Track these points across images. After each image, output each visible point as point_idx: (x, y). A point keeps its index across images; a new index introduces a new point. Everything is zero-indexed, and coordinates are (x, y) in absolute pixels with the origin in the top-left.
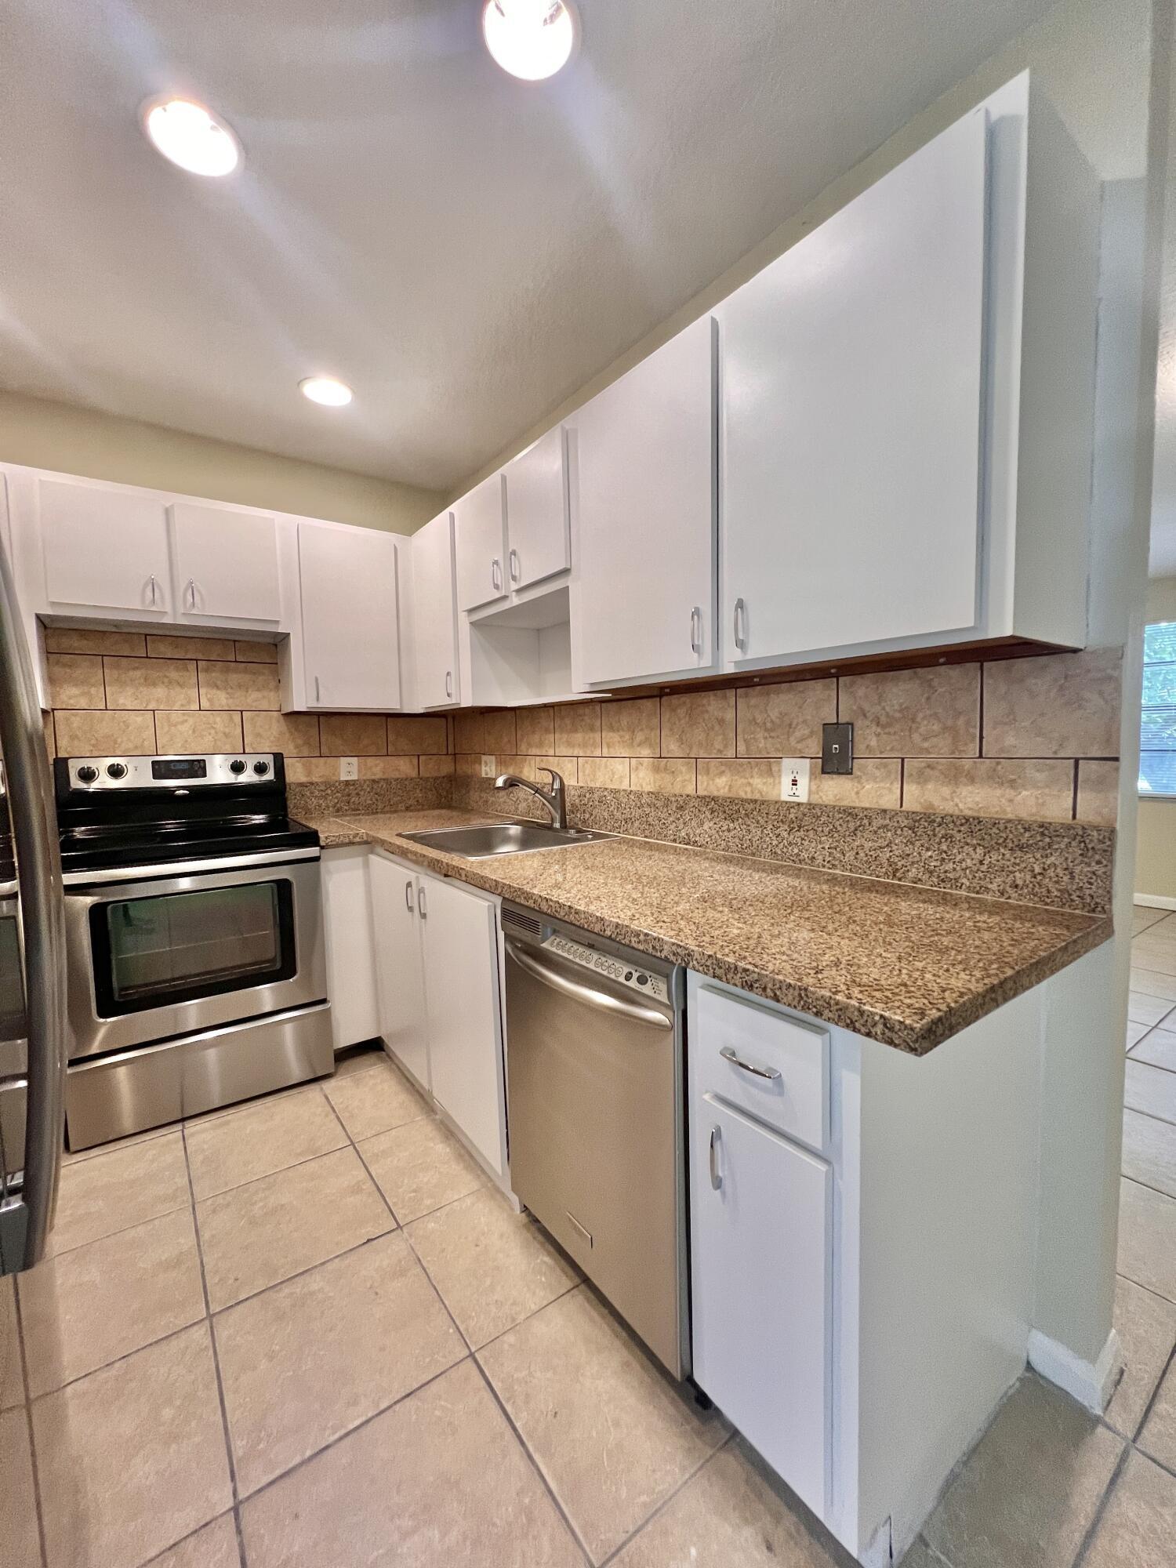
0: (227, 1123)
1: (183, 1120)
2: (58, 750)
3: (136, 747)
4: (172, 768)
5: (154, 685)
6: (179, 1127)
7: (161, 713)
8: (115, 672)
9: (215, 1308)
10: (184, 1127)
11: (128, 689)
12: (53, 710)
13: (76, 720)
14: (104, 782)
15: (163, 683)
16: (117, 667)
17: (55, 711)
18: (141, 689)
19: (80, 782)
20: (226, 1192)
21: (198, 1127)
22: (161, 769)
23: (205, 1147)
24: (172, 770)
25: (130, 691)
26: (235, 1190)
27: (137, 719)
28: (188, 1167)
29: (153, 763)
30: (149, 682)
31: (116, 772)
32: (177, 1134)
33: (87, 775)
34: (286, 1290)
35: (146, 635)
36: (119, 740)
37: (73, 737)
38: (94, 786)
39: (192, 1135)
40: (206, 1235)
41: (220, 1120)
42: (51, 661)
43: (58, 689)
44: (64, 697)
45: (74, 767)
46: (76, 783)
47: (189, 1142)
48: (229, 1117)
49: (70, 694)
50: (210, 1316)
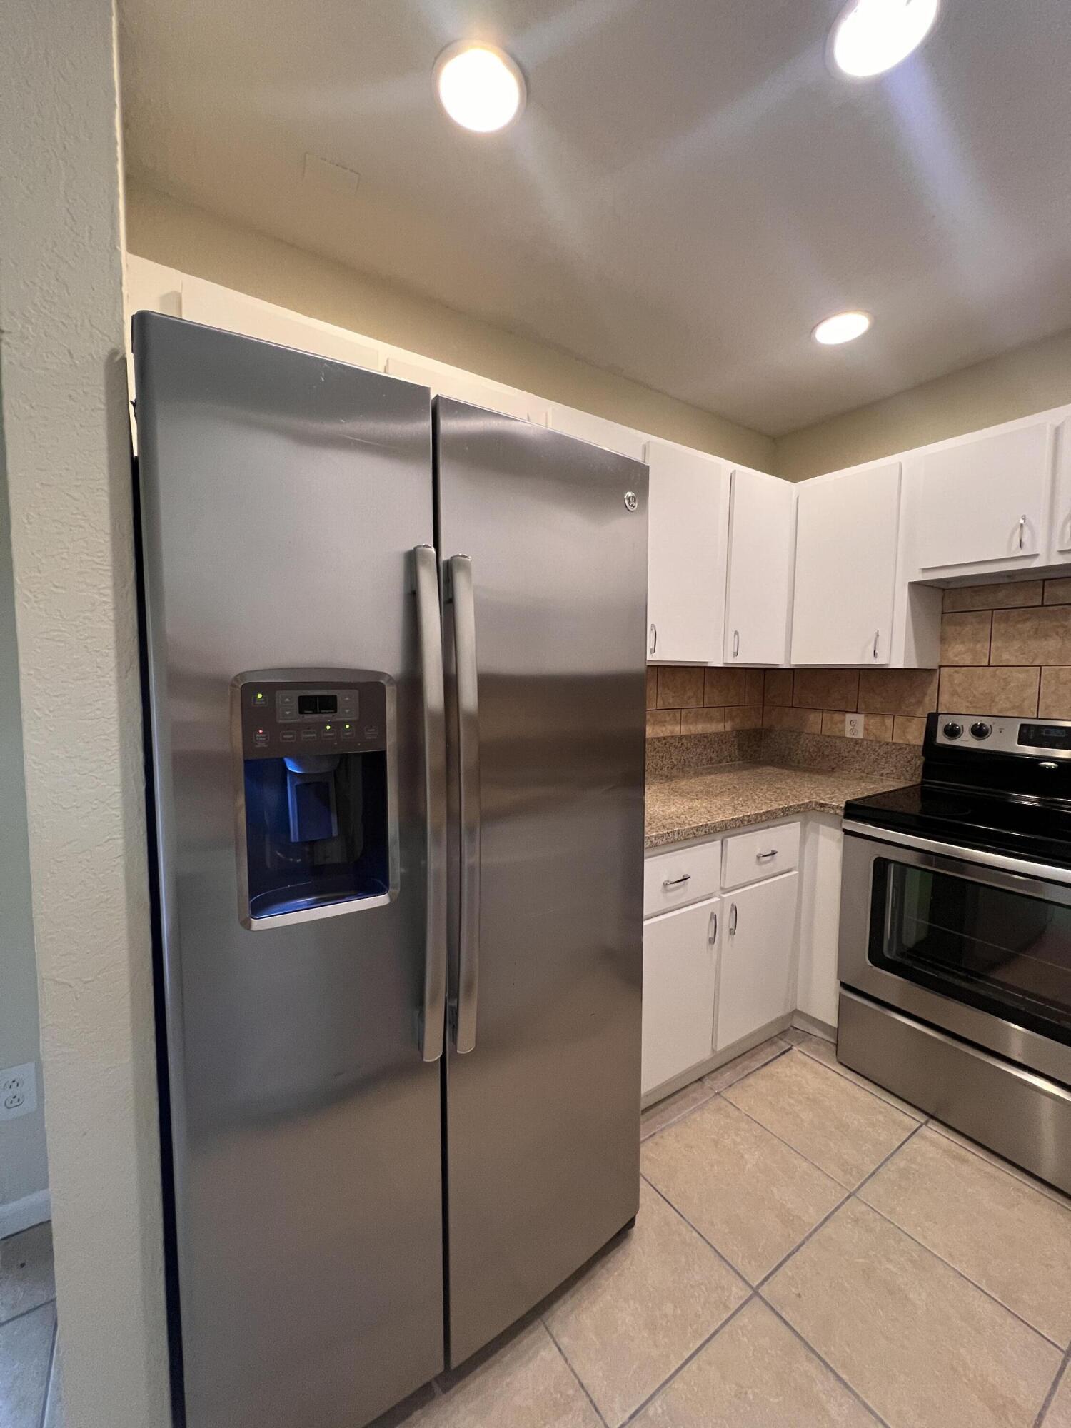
0: (965, 1161)
1: (932, 1117)
2: (939, 705)
3: (1013, 708)
4: (1044, 734)
5: (1046, 636)
6: (922, 1118)
7: (1049, 670)
8: (1003, 625)
9: (764, 1291)
10: (926, 1123)
11: (1015, 642)
12: (940, 667)
13: (958, 678)
14: (966, 741)
15: (1057, 633)
16: (1007, 620)
17: (942, 668)
18: (1029, 643)
19: (944, 738)
20: (885, 1218)
21: (935, 1136)
22: (1029, 734)
23: (919, 1159)
24: (1042, 736)
25: (1016, 645)
26: (892, 1226)
27: (1018, 676)
28: (887, 1159)
29: (1022, 726)
30: (1039, 634)
31: (979, 732)
32: (914, 1122)
33: (953, 732)
34: (813, 1369)
35: (1044, 580)
36: (997, 700)
37: (954, 693)
38: (957, 742)
39: (923, 1138)
40: (828, 1229)
41: (963, 1152)
42: (944, 620)
43: (947, 646)
44: (950, 654)
45: (943, 722)
46: (941, 739)
47: (914, 1139)
48: (971, 1157)
49: (959, 652)
50: (756, 1292)
